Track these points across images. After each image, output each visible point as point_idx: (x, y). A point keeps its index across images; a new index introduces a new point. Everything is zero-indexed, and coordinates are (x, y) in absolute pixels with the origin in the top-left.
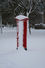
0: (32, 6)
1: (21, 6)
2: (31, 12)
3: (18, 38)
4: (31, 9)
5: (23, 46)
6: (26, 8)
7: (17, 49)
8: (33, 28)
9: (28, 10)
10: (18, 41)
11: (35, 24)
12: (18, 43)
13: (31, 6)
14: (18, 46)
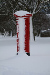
0: (37, 4)
1: (22, 5)
2: (35, 12)
3: (18, 41)
4: (35, 8)
5: (25, 50)
6: (29, 8)
7: (17, 54)
8: (38, 36)
9: (32, 9)
10: (18, 44)
11: (42, 31)
12: (18, 47)
13: (35, 4)
14: (18, 50)
